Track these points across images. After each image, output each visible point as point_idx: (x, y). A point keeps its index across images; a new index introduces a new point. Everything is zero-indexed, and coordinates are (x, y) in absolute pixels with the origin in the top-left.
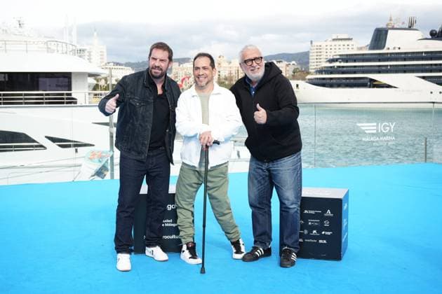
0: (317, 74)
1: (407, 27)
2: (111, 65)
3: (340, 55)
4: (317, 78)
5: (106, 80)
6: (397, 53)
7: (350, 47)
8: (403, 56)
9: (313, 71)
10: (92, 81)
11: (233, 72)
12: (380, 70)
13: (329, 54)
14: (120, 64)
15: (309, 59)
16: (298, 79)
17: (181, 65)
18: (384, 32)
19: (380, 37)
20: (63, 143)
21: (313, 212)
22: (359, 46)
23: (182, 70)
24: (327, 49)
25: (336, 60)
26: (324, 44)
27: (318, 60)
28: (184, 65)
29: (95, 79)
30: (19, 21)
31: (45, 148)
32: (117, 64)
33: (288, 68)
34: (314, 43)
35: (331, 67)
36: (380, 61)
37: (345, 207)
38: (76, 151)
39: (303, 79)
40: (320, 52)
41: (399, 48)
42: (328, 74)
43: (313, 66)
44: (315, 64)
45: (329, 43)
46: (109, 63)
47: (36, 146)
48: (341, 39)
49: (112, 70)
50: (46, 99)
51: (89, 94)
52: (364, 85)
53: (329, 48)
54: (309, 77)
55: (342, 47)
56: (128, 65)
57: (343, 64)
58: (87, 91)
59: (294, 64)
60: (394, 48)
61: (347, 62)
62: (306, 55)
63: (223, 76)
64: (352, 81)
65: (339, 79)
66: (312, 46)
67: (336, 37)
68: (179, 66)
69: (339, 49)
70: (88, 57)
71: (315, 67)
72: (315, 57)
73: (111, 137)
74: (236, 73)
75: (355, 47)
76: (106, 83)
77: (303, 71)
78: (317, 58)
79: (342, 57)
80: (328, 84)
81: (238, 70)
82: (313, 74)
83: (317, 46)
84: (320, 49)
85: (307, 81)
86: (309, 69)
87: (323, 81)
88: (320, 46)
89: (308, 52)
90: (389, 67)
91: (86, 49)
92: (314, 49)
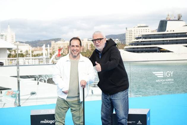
0: (130, 46)
1: (177, 19)
3: (142, 35)
4: (130, 48)
5: (15, 51)
6: (172, 34)
7: (147, 31)
8: (175, 35)
9: (128, 44)
12: (163, 43)
13: (136, 35)
14: (23, 43)
15: (125, 37)
16: (120, 49)
17: (56, 42)
18: (165, 23)
19: (163, 25)
22: (152, 30)
23: (57, 45)
24: (135, 32)
25: (140, 38)
26: (133, 29)
27: (131, 38)
28: (58, 42)
29: (9, 51)
32: (21, 42)
35: (137, 42)
36: (163, 38)
37: (148, 119)
38: (1, 92)
39: (123, 48)
40: (131, 34)
41: (173, 31)
42: (136, 45)
43: (128, 41)
44: (129, 40)
45: (136, 29)
46: (16, 42)
48: (143, 27)
49: (19, 46)
51: (8, 60)
52: (156, 51)
53: (136, 31)
54: (126, 47)
55: (143, 31)
57: (144, 40)
58: (7, 58)
59: (117, 41)
60: (171, 31)
61: (146, 38)
64: (149, 49)
65: (142, 48)
66: (127, 30)
67: (139, 26)
68: (55, 43)
69: (142, 32)
70: (5, 39)
71: (129, 42)
72: (129, 37)
73: (19, 83)
74: (86, 46)
75: (150, 31)
76: (15, 53)
77: (123, 44)
78: (130, 37)
79: (143, 36)
80: (136, 51)
81: (87, 45)
82: (128, 46)
83: (130, 30)
84: (131, 32)
85: (125, 49)
86: (125, 43)
87: (134, 49)
88: (131, 30)
89: (125, 34)
90: (168, 41)
91: (4, 35)
92: (128, 32)
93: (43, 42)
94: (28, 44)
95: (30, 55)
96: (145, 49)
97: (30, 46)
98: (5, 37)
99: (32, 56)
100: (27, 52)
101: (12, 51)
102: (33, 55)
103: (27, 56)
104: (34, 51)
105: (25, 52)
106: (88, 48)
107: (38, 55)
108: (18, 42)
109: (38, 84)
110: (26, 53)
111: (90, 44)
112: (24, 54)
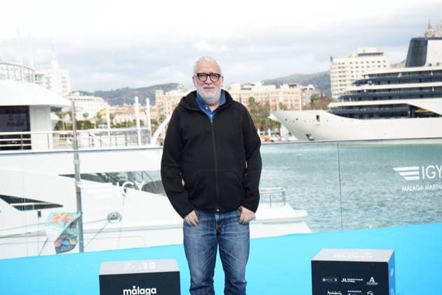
0: (340, 101)
2: (77, 95)
3: (370, 75)
4: (343, 107)
5: (70, 113)
7: (382, 64)
9: (337, 97)
10: (54, 117)
12: (422, 94)
13: (355, 74)
14: (88, 94)
15: (330, 81)
16: (318, 108)
17: (167, 93)
18: (424, 43)
19: (418, 49)
21: (352, 281)
22: (393, 63)
23: (168, 100)
24: (352, 68)
26: (347, 61)
27: (342, 83)
28: (170, 92)
29: (58, 115)
32: (85, 93)
33: (304, 94)
34: (334, 61)
35: (359, 91)
36: (420, 81)
37: (391, 274)
38: (39, 214)
39: (325, 108)
40: (344, 72)
42: (356, 100)
43: (336, 91)
44: (339, 87)
45: (354, 60)
46: (73, 92)
48: (370, 54)
51: (54, 135)
52: (403, 114)
53: (354, 65)
54: (332, 105)
55: (370, 64)
56: (98, 94)
57: (374, 87)
58: (50, 131)
59: (311, 89)
60: (438, 64)
61: (379, 83)
62: (326, 76)
64: (387, 109)
66: (333, 64)
67: (362, 52)
68: (164, 94)
69: (368, 67)
70: (47, 86)
71: (339, 92)
72: (338, 79)
75: (388, 64)
76: (71, 119)
77: (324, 98)
78: (340, 79)
79: (373, 78)
80: (356, 114)
81: (240, 99)
82: (336, 102)
83: (339, 64)
85: (330, 110)
86: (331, 95)
87: (351, 110)
88: (343, 64)
89: (329, 71)
90: (433, 90)
91: (43, 75)
92: (336, 68)
93: (137, 92)
94: (101, 99)
95: (106, 124)
96: (377, 109)
97: (106, 104)
98: (46, 81)
99: (112, 127)
100: (99, 116)
101: (65, 115)
102: (115, 124)
103: (100, 126)
104: (115, 115)
105: (95, 117)
107: (124, 125)
108: (78, 93)
110: (97, 119)
111: (248, 97)
112: (93, 122)
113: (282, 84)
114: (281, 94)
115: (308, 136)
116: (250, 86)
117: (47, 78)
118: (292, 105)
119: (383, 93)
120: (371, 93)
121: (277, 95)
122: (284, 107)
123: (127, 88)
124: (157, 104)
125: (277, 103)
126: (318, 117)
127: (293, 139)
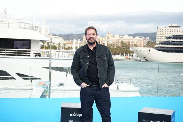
0: (159, 45)
3: (172, 35)
4: (160, 47)
5: (48, 43)
7: (178, 31)
9: (158, 43)
11: (116, 42)
13: (167, 34)
14: (56, 35)
15: (156, 36)
16: (150, 47)
20: (24, 77)
21: (155, 121)
24: (166, 32)
25: (171, 38)
26: (164, 29)
27: (161, 37)
29: (42, 42)
30: (5, 11)
31: (15, 79)
32: (54, 35)
33: (144, 41)
34: (159, 28)
35: (168, 41)
38: (32, 81)
39: (153, 47)
40: (162, 33)
42: (166, 45)
43: (158, 40)
44: (159, 39)
45: (167, 28)
46: (50, 34)
47: (11, 78)
48: (174, 27)
49: (52, 38)
50: (17, 53)
51: (40, 51)
53: (167, 31)
54: (156, 46)
55: (174, 31)
56: (60, 35)
57: (174, 40)
58: (39, 49)
59: (147, 39)
61: (176, 39)
62: (155, 34)
63: (110, 44)
64: (179, 49)
65: (172, 47)
66: (158, 30)
67: (171, 26)
69: (172, 32)
70: (39, 31)
71: (159, 41)
72: (159, 36)
73: (50, 74)
74: (117, 43)
75: (181, 31)
76: (48, 45)
77: (153, 43)
79: (174, 36)
80: (166, 50)
81: (118, 41)
82: (157, 45)
83: (161, 30)
84: (162, 31)
85: (155, 48)
86: (156, 42)
87: (163, 48)
88: (162, 30)
89: (156, 32)
92: (159, 31)
93: (76, 36)
94: (61, 37)
96: (174, 49)
97: (63, 40)
98: (39, 29)
99: (65, 49)
100: (59, 44)
101: (45, 43)
103: (59, 48)
104: (66, 44)
106: (119, 45)
107: (69, 48)
108: (52, 35)
109: (66, 76)
110: (58, 45)
111: (121, 40)
112: (57, 46)
113: (136, 36)
114: (135, 40)
115: (145, 57)
116: (122, 36)
117: (39, 28)
118: (139, 45)
119: (178, 42)
120: (173, 42)
121: (133, 40)
122: (136, 45)
123: (72, 34)
124: (84, 41)
125: (133, 44)
126: (149, 50)
127: (138, 58)
